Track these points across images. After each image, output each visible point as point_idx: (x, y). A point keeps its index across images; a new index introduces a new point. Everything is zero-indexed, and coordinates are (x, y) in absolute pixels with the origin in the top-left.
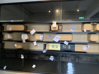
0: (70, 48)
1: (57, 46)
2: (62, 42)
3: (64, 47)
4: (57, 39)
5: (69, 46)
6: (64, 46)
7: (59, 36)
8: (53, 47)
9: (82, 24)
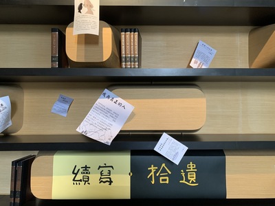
0: (192, 177)
1: (105, 171)
2: (145, 145)
3: (157, 179)
4: (108, 121)
5: (192, 166)
6: (153, 168)
7: (120, 100)
8: (79, 177)
9: (250, 28)
